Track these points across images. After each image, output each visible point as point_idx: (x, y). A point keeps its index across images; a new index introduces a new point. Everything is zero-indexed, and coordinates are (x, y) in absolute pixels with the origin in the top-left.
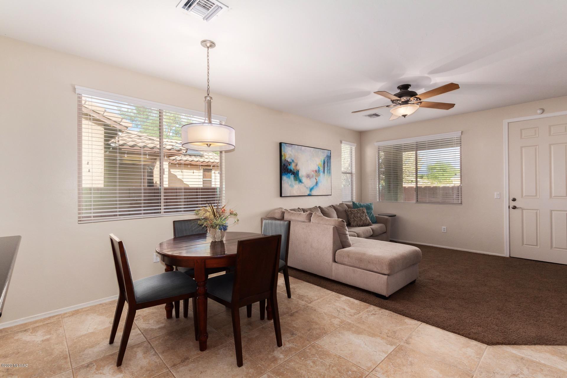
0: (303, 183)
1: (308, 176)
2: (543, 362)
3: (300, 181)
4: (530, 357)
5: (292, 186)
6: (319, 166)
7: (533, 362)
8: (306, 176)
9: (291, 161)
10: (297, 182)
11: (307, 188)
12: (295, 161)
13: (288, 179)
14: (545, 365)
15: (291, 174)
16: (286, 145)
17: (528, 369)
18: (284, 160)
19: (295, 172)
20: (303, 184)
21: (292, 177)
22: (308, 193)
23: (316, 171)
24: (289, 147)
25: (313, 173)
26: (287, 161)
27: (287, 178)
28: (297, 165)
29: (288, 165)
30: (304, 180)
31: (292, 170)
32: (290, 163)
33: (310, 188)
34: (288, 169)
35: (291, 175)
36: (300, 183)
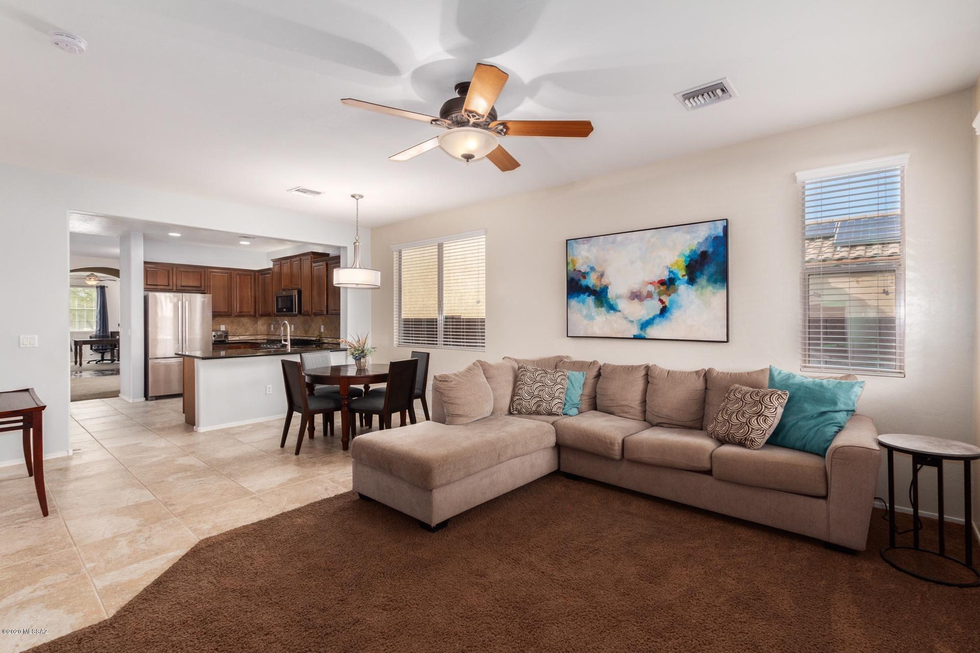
0: (620, 311)
1: (636, 296)
2: (135, 565)
3: (612, 308)
4: (151, 560)
5: (590, 317)
6: (675, 269)
7: (145, 558)
8: (630, 294)
9: (588, 270)
10: (603, 310)
11: (632, 322)
12: (598, 268)
13: (581, 304)
14: (131, 564)
15: (587, 294)
16: (577, 243)
17: (142, 550)
18: (572, 270)
19: (598, 289)
20: (618, 313)
21: (590, 300)
22: (635, 331)
23: (662, 283)
24: (583, 244)
25: (651, 288)
26: (580, 271)
27: (579, 302)
28: (602, 275)
29: (581, 278)
30: (622, 304)
31: (591, 286)
32: (584, 275)
33: (641, 322)
34: (581, 286)
35: (589, 296)
36: (612, 311)
